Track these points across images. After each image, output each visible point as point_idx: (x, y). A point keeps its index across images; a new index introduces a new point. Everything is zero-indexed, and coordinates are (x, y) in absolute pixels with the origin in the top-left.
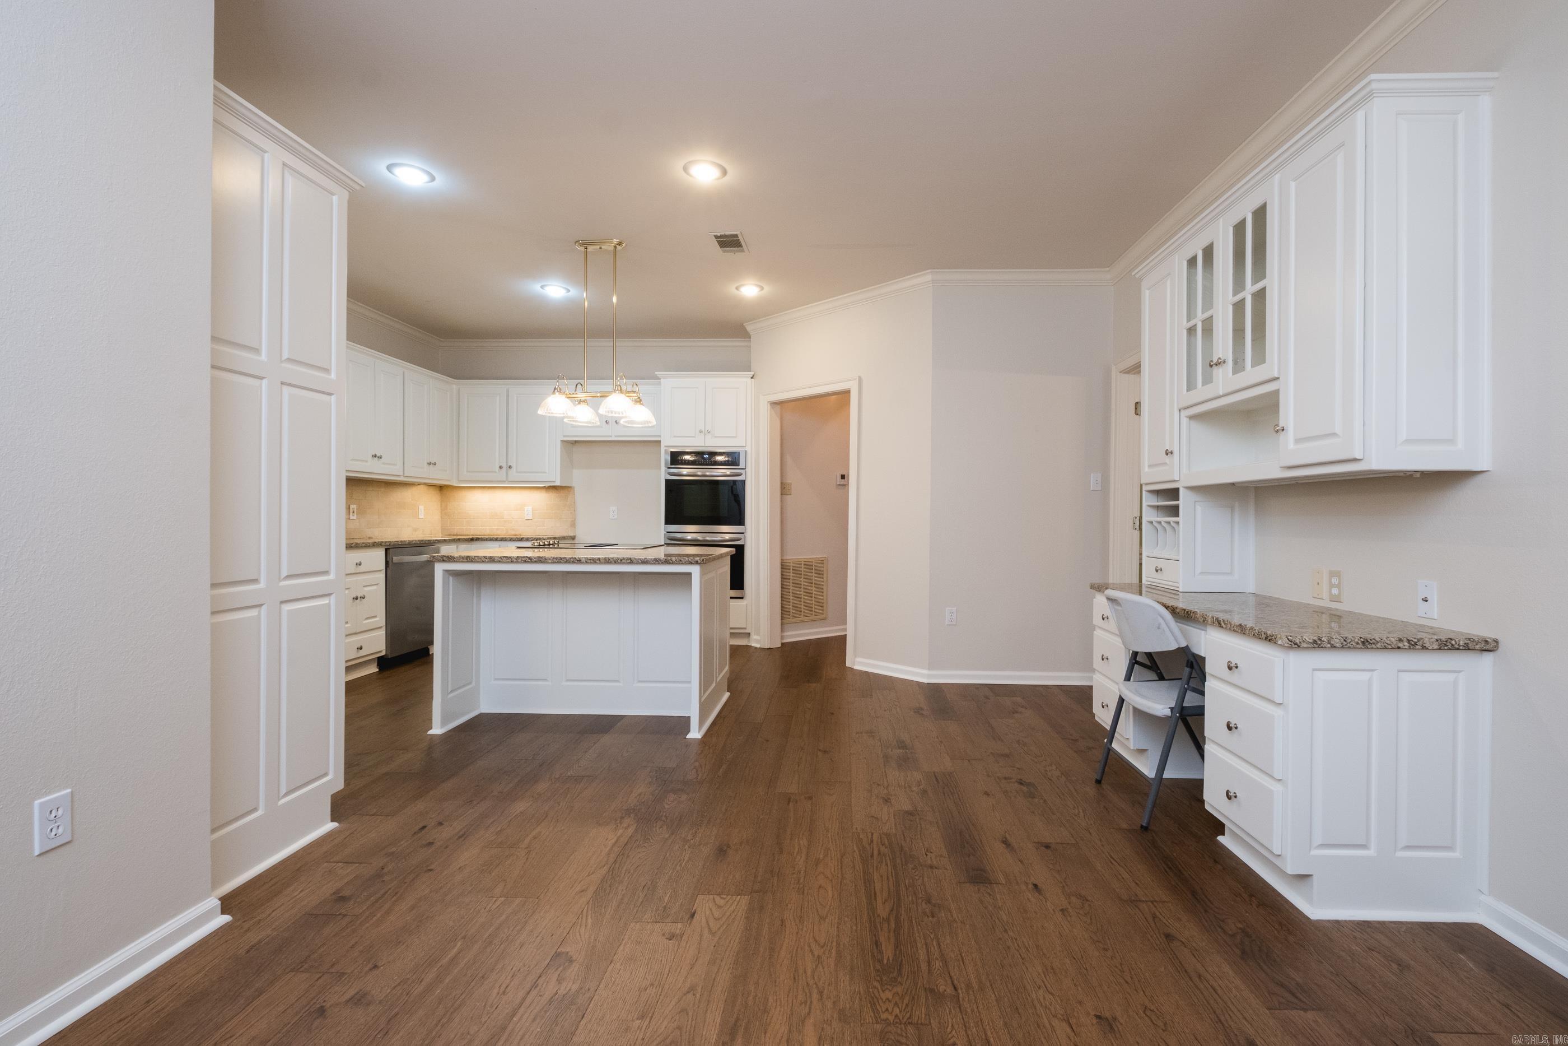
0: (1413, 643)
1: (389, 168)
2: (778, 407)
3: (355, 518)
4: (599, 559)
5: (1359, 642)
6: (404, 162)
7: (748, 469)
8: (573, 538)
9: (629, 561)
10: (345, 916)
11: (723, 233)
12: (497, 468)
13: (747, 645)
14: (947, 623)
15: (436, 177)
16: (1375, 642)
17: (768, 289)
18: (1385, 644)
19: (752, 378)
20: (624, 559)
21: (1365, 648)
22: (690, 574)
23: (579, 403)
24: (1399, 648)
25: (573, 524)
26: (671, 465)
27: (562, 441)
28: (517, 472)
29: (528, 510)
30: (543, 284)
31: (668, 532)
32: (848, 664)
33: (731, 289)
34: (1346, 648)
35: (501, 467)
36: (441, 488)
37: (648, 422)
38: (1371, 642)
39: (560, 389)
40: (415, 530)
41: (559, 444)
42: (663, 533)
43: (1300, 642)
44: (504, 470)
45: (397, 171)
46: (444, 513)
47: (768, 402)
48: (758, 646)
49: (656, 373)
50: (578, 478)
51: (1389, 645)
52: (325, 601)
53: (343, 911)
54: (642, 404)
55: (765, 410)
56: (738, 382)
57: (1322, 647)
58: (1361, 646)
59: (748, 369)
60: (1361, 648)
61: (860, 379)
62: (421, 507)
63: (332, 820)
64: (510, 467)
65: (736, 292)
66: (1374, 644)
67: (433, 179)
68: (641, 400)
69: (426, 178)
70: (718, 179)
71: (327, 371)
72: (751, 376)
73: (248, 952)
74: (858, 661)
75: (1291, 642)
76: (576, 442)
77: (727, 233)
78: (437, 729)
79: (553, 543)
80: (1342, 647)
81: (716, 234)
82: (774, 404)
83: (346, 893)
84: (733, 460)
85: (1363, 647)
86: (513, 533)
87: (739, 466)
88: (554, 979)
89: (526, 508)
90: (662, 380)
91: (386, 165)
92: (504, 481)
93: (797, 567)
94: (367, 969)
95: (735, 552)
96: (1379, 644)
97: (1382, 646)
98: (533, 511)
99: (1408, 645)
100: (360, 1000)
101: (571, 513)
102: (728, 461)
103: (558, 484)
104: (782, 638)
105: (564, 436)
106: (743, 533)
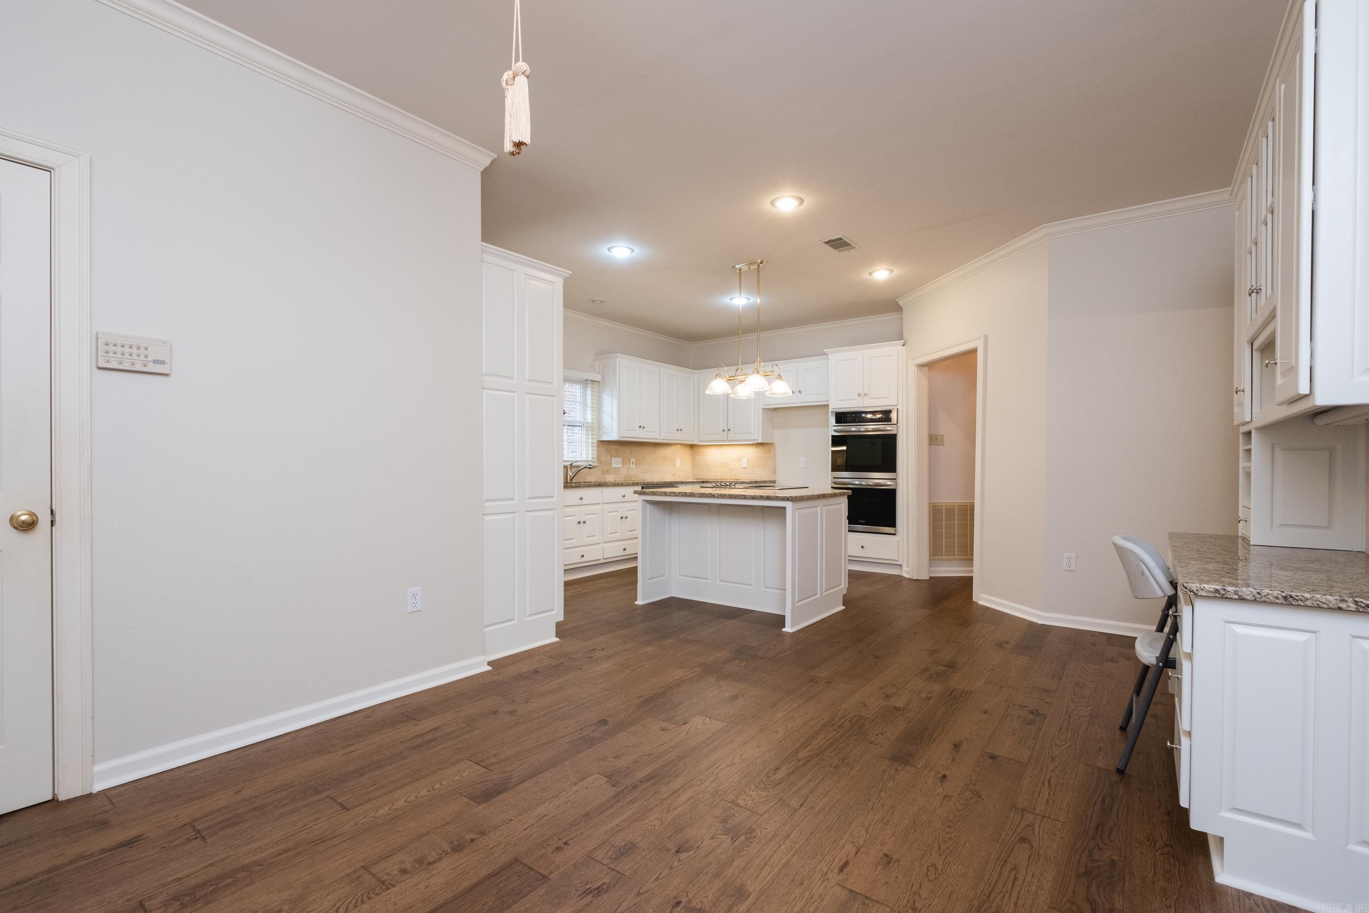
0: (1363, 605)
1: (609, 249)
2: (926, 369)
3: (634, 467)
4: (725, 495)
5: (1280, 597)
6: (615, 245)
7: (900, 424)
8: (774, 482)
9: (744, 497)
10: (532, 679)
11: (829, 239)
12: (721, 431)
13: (899, 575)
14: (1064, 568)
15: (634, 249)
16: (1303, 598)
17: (897, 271)
18: (1318, 602)
19: (903, 345)
20: (741, 495)
21: (1288, 604)
22: (785, 508)
23: (740, 383)
24: (1340, 609)
25: (774, 472)
26: (836, 423)
27: (763, 409)
28: (734, 434)
29: (744, 460)
30: (732, 297)
31: (834, 478)
32: (974, 599)
33: (865, 276)
34: (1260, 601)
35: (723, 431)
36: (692, 446)
37: (786, 393)
38: (1297, 598)
39: (720, 375)
40: (674, 475)
41: (761, 411)
42: (830, 478)
43: (1197, 590)
44: (725, 432)
45: (613, 250)
46: (694, 463)
47: (915, 365)
48: (908, 576)
49: (824, 350)
50: (777, 437)
51: (1326, 604)
52: (551, 513)
53: (533, 677)
54: (781, 380)
55: (913, 371)
56: (891, 351)
57: (1227, 598)
58: (1282, 601)
59: (901, 337)
60: (1282, 604)
61: (986, 338)
62: (678, 460)
63: (556, 637)
64: (729, 430)
65: (868, 276)
66: (1301, 600)
67: (633, 251)
68: (781, 377)
69: (629, 251)
70: (797, 207)
71: (551, 383)
72: (902, 344)
73: (489, 683)
74: (982, 597)
75: (1186, 588)
76: (776, 408)
77: (832, 239)
78: (639, 602)
79: (757, 485)
80: (1255, 600)
81: (824, 241)
82: (922, 366)
83: (539, 670)
84: (886, 416)
85: (1284, 603)
86: (735, 478)
87: (891, 421)
88: (593, 729)
89: (743, 460)
90: (829, 356)
91: (607, 248)
92: (726, 441)
93: (950, 510)
94: (523, 702)
95: (851, 494)
96: (1310, 601)
97: (1313, 604)
98: (747, 461)
99: (1355, 606)
100: (512, 713)
101: (773, 463)
102: (882, 418)
103: (760, 441)
104: (930, 572)
105: (764, 405)
106: (895, 479)
